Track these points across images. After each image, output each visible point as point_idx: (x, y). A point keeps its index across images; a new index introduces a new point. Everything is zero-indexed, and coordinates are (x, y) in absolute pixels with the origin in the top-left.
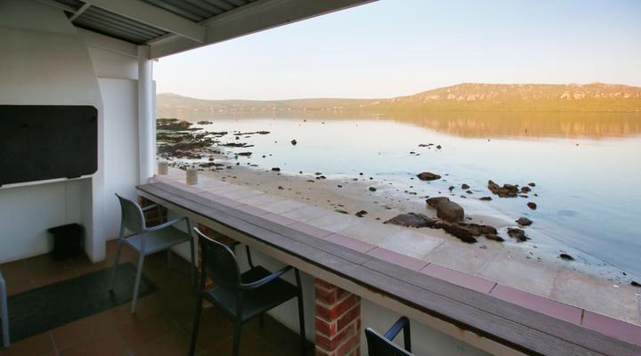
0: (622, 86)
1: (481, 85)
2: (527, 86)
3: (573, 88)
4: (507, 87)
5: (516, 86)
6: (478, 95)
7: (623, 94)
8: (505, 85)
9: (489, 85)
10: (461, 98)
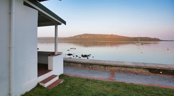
0: (116, 35)
1: (89, 34)
2: (99, 35)
3: (108, 35)
4: (95, 35)
5: (97, 35)
6: (88, 37)
7: (116, 37)
8: (95, 34)
9: (91, 34)
10: (84, 37)
